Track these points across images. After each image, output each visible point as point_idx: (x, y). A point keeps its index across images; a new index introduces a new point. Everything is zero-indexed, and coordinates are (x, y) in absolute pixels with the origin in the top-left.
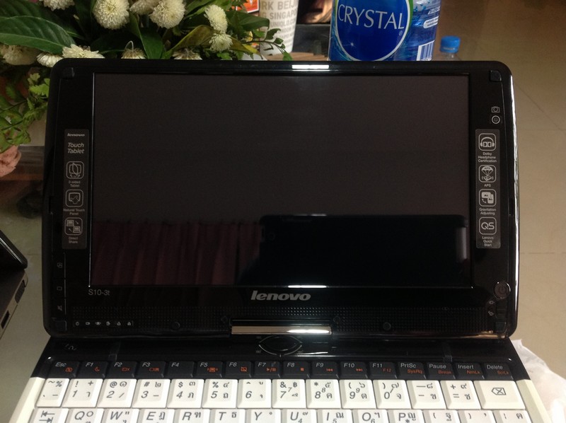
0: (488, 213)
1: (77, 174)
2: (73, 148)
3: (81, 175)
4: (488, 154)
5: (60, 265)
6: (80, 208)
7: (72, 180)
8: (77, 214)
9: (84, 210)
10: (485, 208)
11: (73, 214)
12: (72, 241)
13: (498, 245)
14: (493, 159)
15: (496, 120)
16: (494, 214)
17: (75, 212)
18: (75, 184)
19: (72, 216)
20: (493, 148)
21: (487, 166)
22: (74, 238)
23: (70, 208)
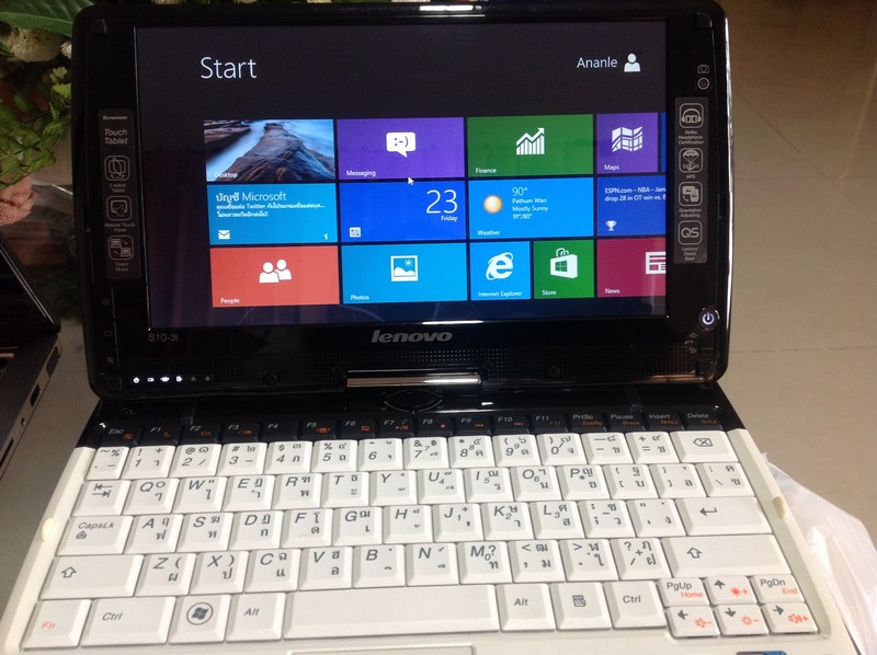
0: (691, 216)
1: (120, 174)
2: (112, 137)
3: (126, 174)
4: (692, 132)
5: (105, 302)
6: (127, 222)
7: (113, 183)
8: (124, 230)
9: (133, 225)
10: (687, 208)
11: (119, 230)
12: (121, 268)
13: (704, 258)
14: (700, 140)
15: (704, 84)
16: (699, 216)
17: (122, 227)
18: (119, 188)
19: (117, 233)
20: (699, 124)
21: (691, 150)
22: (123, 265)
23: (114, 222)
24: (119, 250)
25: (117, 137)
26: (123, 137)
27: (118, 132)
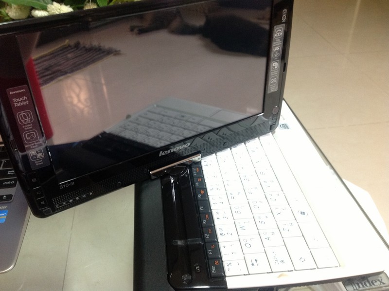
1: (28, 120)
2: (18, 102)
6: (36, 142)
7: (25, 125)
12: (39, 163)
17: (35, 145)
19: (33, 148)
23: (30, 144)
24: (36, 156)
25: (21, 101)
26: (25, 101)
27: (21, 99)
